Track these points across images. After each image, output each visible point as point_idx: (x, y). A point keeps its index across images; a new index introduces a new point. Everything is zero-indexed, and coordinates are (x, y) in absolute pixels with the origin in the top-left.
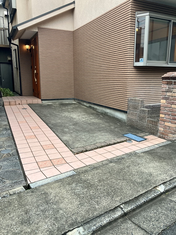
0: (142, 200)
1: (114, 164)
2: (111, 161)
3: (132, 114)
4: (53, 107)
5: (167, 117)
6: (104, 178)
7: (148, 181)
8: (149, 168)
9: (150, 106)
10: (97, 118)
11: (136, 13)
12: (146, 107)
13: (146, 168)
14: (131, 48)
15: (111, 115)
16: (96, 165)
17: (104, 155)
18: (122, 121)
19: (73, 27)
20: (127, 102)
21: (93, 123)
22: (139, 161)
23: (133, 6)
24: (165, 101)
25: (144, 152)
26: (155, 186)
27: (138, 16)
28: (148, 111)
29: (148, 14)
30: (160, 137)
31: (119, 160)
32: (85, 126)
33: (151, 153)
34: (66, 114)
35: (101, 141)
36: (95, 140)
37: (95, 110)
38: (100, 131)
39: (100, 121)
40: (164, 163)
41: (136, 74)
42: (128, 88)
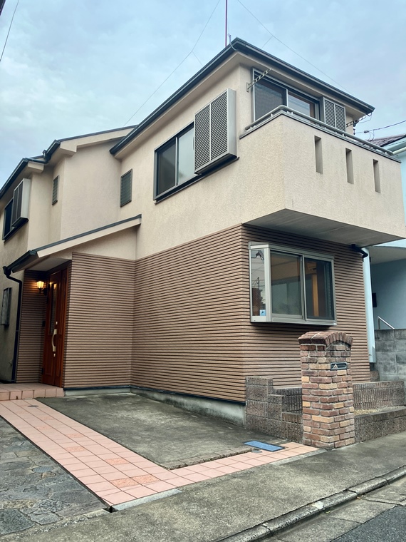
0: (293, 518)
1: (240, 480)
2: (234, 476)
3: (255, 407)
4: (91, 403)
5: (314, 406)
6: (230, 495)
7: (296, 497)
8: (297, 482)
9: (284, 391)
10: (188, 419)
11: (250, 243)
12: (279, 392)
13: (292, 483)
14: (245, 293)
15: (215, 414)
16: (210, 482)
17: (220, 469)
18: (236, 422)
19: (136, 254)
20: (243, 385)
21: (183, 427)
22: (278, 474)
23: (244, 234)
24: (308, 378)
25: (284, 465)
26: (309, 502)
27: (252, 247)
28: (283, 397)
29: (267, 246)
30: (307, 444)
31: (246, 474)
32: (170, 432)
33: (296, 465)
34: (123, 414)
35: (207, 451)
36: (196, 452)
37: (179, 407)
38: (200, 438)
39: (195, 424)
40: (318, 477)
41: (256, 335)
42: (244, 359)
